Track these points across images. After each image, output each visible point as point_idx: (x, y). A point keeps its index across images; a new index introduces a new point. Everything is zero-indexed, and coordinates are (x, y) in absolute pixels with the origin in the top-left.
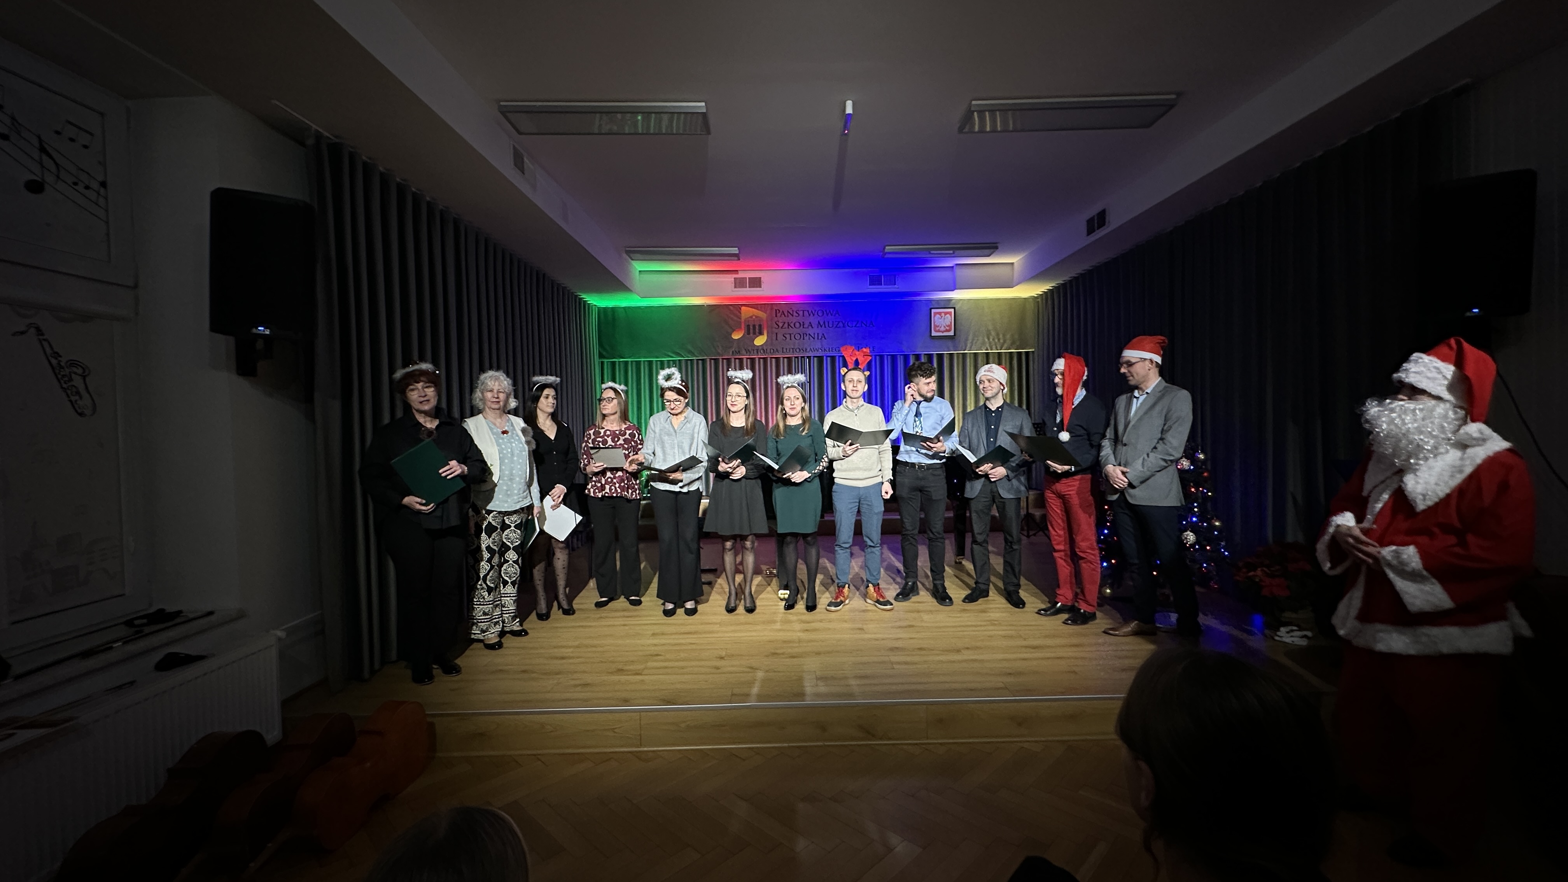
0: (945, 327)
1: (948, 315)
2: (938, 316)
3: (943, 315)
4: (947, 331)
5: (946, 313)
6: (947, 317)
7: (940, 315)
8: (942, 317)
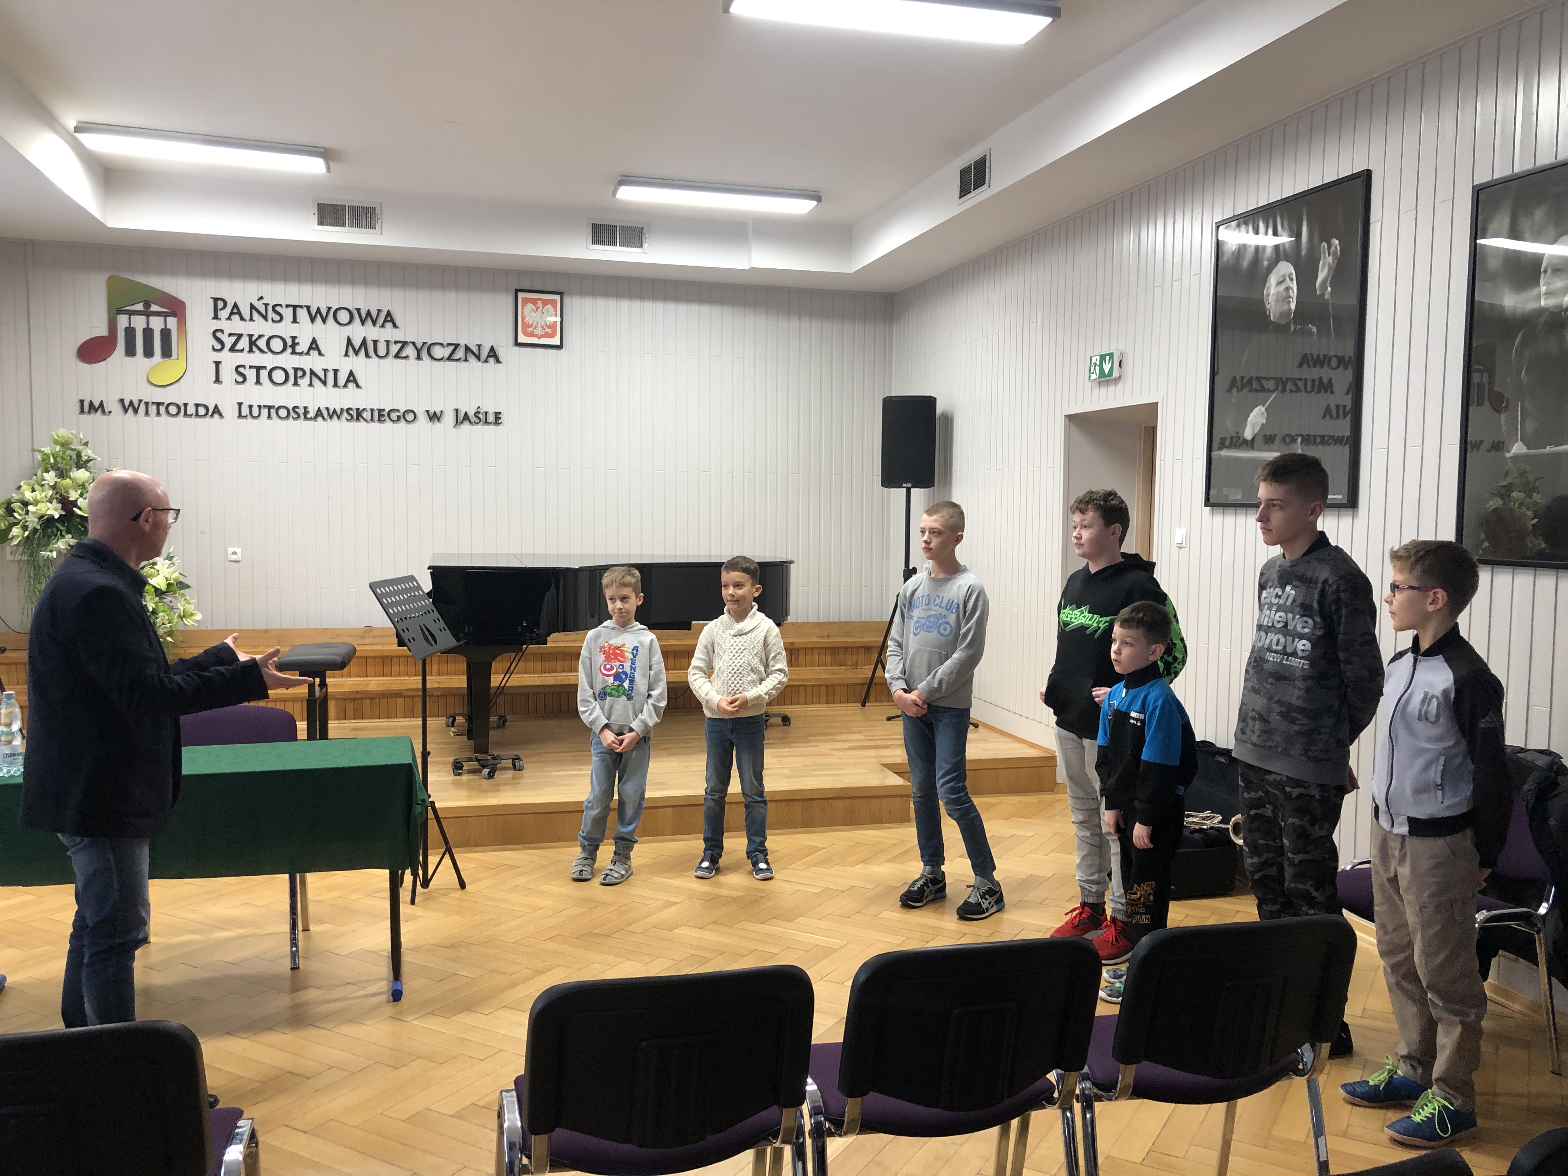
0: (544, 328)
1: (549, 306)
2: (530, 306)
3: (540, 304)
4: (547, 335)
5: (545, 302)
6: (548, 310)
7: (535, 305)
8: (537, 308)
